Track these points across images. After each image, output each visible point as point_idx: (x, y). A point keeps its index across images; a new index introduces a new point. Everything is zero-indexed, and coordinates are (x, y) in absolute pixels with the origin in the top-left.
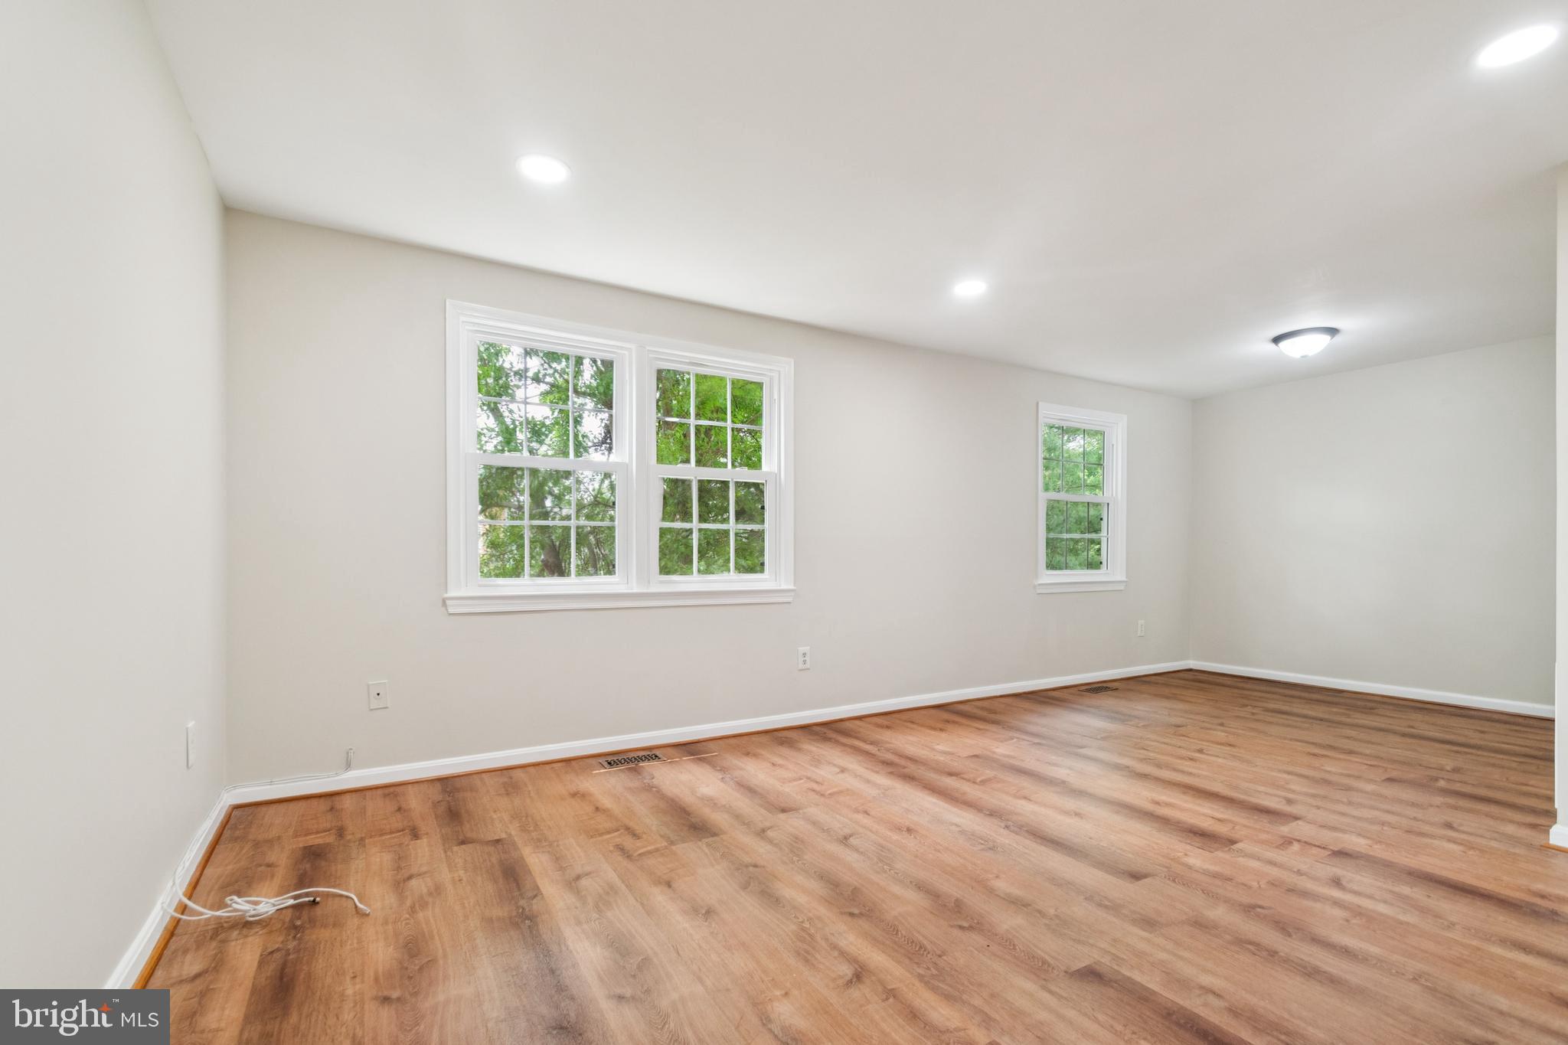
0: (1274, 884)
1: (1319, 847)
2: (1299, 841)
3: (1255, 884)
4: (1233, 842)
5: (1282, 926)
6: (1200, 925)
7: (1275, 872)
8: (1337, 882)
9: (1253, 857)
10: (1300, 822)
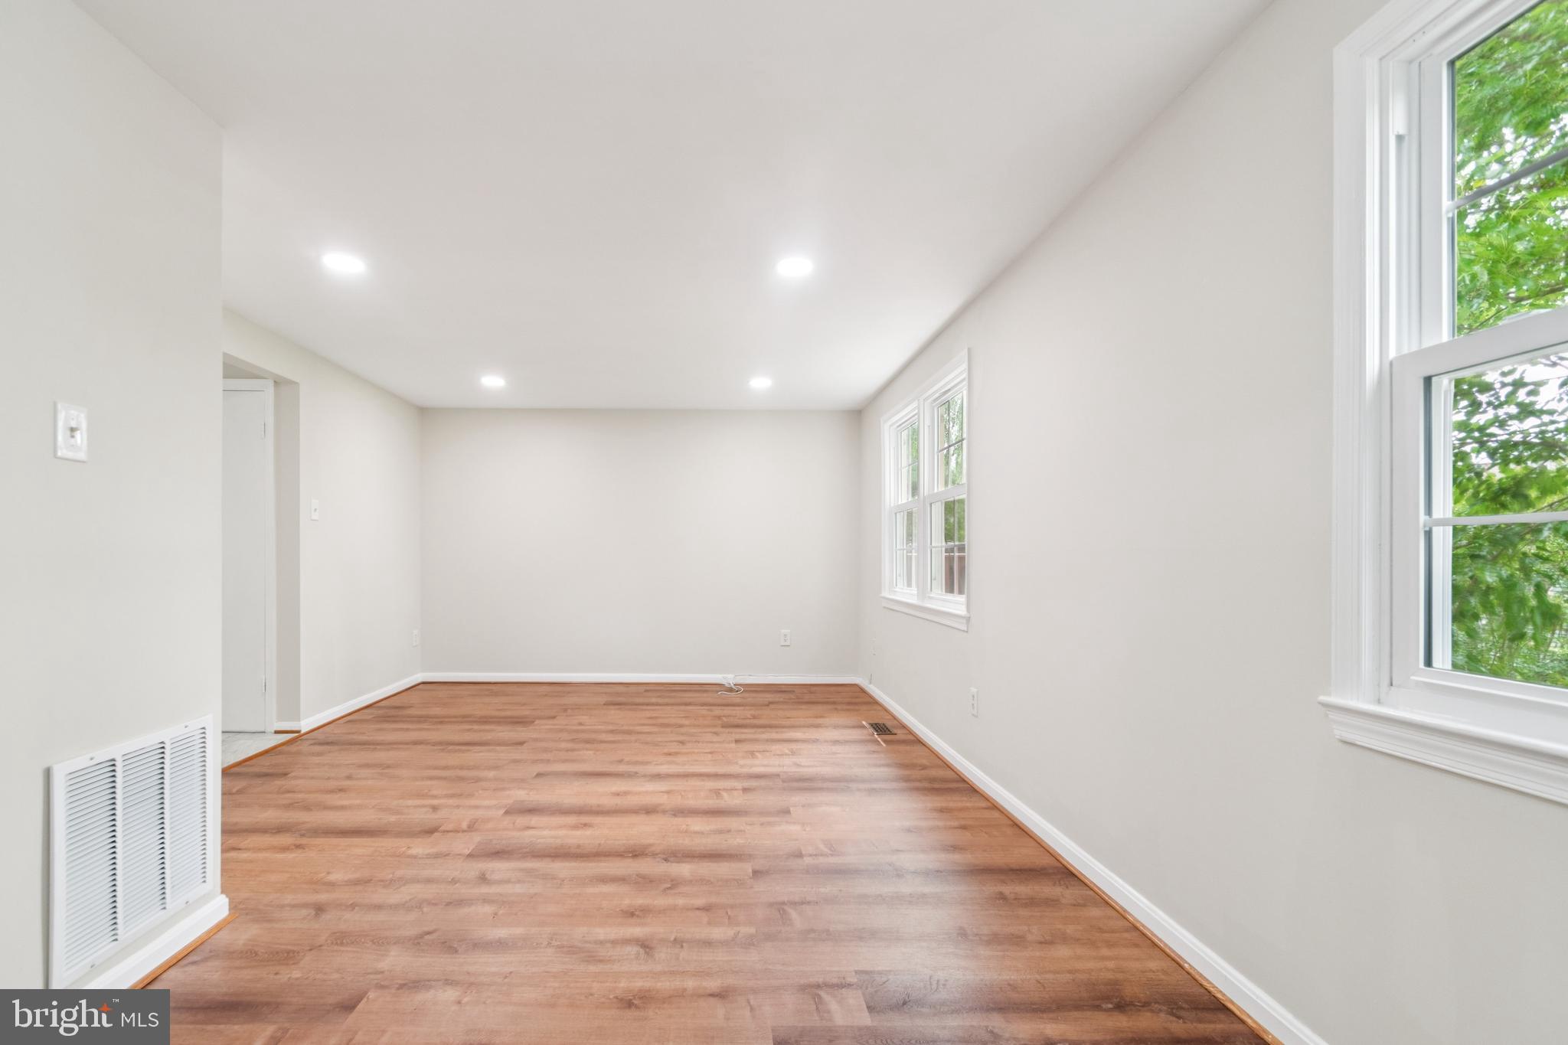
0: (471, 795)
1: (448, 831)
2: (464, 831)
3: (480, 792)
4: (507, 813)
5: (461, 779)
6: (496, 768)
7: (473, 802)
8: (435, 808)
9: (488, 807)
10: (467, 852)
